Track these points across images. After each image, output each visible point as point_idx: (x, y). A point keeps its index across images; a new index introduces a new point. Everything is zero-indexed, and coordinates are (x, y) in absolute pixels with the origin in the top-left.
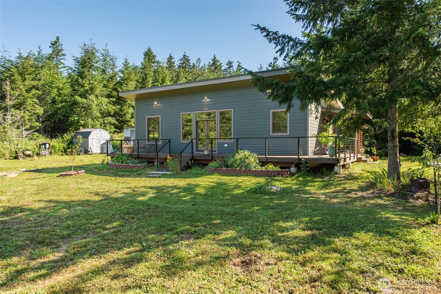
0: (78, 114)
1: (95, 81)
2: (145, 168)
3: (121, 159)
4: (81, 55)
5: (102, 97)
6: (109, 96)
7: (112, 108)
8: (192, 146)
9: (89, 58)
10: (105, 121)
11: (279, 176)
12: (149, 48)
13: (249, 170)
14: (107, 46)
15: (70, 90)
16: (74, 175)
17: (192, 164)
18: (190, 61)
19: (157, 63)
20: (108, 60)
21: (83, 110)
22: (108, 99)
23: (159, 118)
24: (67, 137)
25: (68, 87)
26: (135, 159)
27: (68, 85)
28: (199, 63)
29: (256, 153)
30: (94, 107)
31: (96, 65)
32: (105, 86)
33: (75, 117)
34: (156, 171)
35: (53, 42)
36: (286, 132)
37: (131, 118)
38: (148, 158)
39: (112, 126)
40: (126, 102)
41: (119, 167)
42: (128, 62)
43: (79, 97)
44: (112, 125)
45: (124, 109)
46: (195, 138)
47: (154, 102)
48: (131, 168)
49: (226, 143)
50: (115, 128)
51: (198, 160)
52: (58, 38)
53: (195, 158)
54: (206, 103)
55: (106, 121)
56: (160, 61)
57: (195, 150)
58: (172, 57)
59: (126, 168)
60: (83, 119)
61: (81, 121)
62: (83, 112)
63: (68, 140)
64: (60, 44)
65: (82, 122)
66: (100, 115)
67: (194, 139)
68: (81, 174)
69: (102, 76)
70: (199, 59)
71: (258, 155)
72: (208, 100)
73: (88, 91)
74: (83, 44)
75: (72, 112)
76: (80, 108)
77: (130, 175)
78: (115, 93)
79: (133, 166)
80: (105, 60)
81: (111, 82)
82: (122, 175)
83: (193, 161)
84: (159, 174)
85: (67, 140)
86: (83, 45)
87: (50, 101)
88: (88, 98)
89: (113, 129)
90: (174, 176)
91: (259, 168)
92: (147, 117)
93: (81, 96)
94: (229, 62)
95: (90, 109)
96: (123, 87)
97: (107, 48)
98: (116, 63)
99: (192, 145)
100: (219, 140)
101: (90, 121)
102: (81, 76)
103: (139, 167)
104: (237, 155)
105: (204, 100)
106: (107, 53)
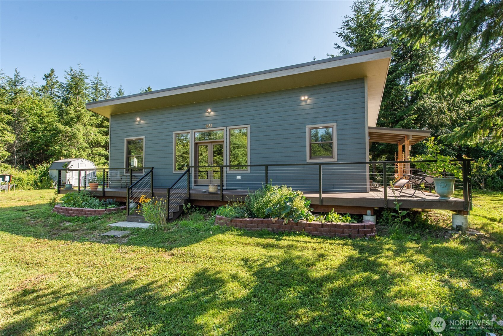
0: (61, 144)
1: (83, 108)
2: (110, 214)
4: (66, 80)
5: (90, 126)
6: (99, 126)
7: (102, 139)
8: (189, 178)
9: (76, 84)
10: (94, 151)
12: (149, 87)
13: (297, 223)
14: (99, 75)
17: (187, 208)
20: (100, 89)
21: (67, 139)
22: (98, 129)
23: (142, 139)
24: (41, 168)
26: (96, 199)
27: (54, 113)
29: (300, 190)
30: (80, 136)
31: (84, 91)
33: (56, 146)
34: (126, 221)
35: (47, 74)
36: (332, 157)
38: (118, 197)
39: (103, 158)
41: (68, 213)
42: (122, 92)
43: (62, 124)
44: (102, 156)
46: (193, 165)
47: (136, 118)
49: (239, 174)
51: (197, 200)
52: (52, 71)
53: (193, 198)
54: (210, 118)
57: (193, 184)
59: (79, 213)
60: (66, 148)
61: (63, 151)
62: (68, 141)
64: (55, 77)
65: (65, 152)
66: (87, 145)
67: (192, 167)
71: (304, 193)
72: (212, 113)
73: (74, 119)
74: (70, 69)
75: (53, 141)
76: (63, 137)
79: (89, 211)
80: (96, 89)
83: (189, 204)
84: (127, 229)
85: (41, 171)
86: (69, 70)
87: (28, 129)
88: (73, 126)
89: (104, 160)
91: (313, 218)
92: (125, 139)
93: (64, 123)
95: (75, 138)
97: (99, 77)
98: (110, 93)
99: (189, 176)
100: (228, 168)
101: (73, 151)
102: (66, 103)
103: (99, 213)
104: (268, 194)
105: (207, 114)
106: (98, 81)
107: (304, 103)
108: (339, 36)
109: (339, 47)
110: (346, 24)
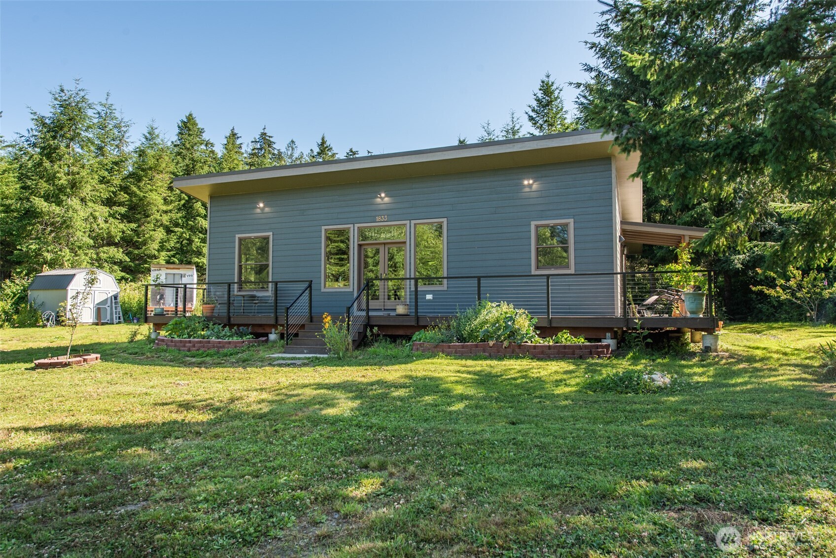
0: (39, 238)
1: (83, 167)
2: (252, 346)
3: (186, 328)
4: (52, 110)
5: (94, 202)
6: (110, 202)
7: (118, 228)
9: (70, 120)
10: (102, 254)
11: (593, 358)
12: (191, 115)
13: (520, 346)
14: (110, 98)
15: (18, 186)
16: (74, 366)
17: (373, 335)
18: (274, 146)
19: (206, 145)
20: (110, 126)
21: (49, 229)
22: (108, 209)
23: (268, 237)
24: (13, 286)
25: (13, 179)
26: (224, 327)
27: (11, 175)
28: (293, 149)
29: (525, 309)
30: (78, 223)
31: (85, 134)
32: (103, 181)
33: (32, 244)
34: (284, 353)
36: (568, 266)
37: (158, 251)
38: (254, 325)
39: (116, 267)
40: (148, 216)
41: (184, 346)
42: (156, 134)
43: (43, 200)
44: (115, 263)
45: (143, 231)
47: (257, 203)
48: (217, 347)
49: (429, 292)
50: (122, 271)
51: (387, 326)
53: (378, 322)
54: (382, 207)
55: (103, 256)
56: (211, 141)
58: (236, 134)
59: (204, 347)
60: (49, 248)
61: (45, 254)
62: (49, 234)
63: (15, 295)
65: (49, 256)
66: (90, 242)
68: (93, 363)
69: (98, 159)
70: (293, 142)
72: (387, 199)
73: (66, 188)
74: (59, 88)
75: (23, 234)
76: (42, 225)
77: (221, 364)
78: (123, 197)
79: (220, 343)
80: (103, 127)
81: (115, 173)
82: (200, 364)
83: (376, 328)
84: (299, 359)
85: (14, 293)
86: (58, 90)
88: (64, 203)
89: (119, 272)
90: (339, 360)
91: (539, 341)
92: (237, 236)
93: (47, 198)
94: (351, 151)
95: (68, 227)
96: (142, 184)
97: (109, 102)
98: (127, 135)
100: (413, 282)
101: (66, 254)
102: (49, 156)
103: (236, 344)
104: (484, 312)
105: (379, 200)
106: (109, 111)
107: (527, 190)
108: (592, 48)
109: (590, 69)
110: (604, 27)
